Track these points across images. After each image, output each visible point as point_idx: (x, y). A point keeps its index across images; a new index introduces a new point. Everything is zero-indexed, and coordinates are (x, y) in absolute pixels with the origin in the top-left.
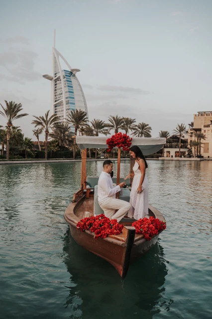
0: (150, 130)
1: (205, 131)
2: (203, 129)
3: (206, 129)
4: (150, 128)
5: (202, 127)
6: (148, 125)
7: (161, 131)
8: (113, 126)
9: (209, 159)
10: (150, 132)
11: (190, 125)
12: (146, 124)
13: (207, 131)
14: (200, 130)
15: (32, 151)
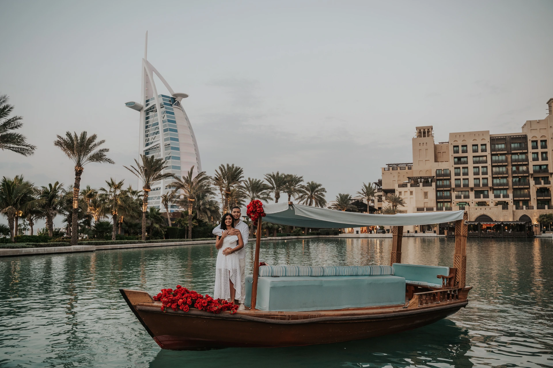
0: (324, 193)
1: (400, 193)
2: (398, 190)
3: (402, 189)
4: (323, 190)
5: (396, 187)
6: (320, 185)
7: (340, 195)
8: (272, 188)
9: (409, 235)
10: (323, 196)
11: (376, 183)
12: (318, 183)
13: (403, 193)
14: (393, 191)
15: (161, 226)
